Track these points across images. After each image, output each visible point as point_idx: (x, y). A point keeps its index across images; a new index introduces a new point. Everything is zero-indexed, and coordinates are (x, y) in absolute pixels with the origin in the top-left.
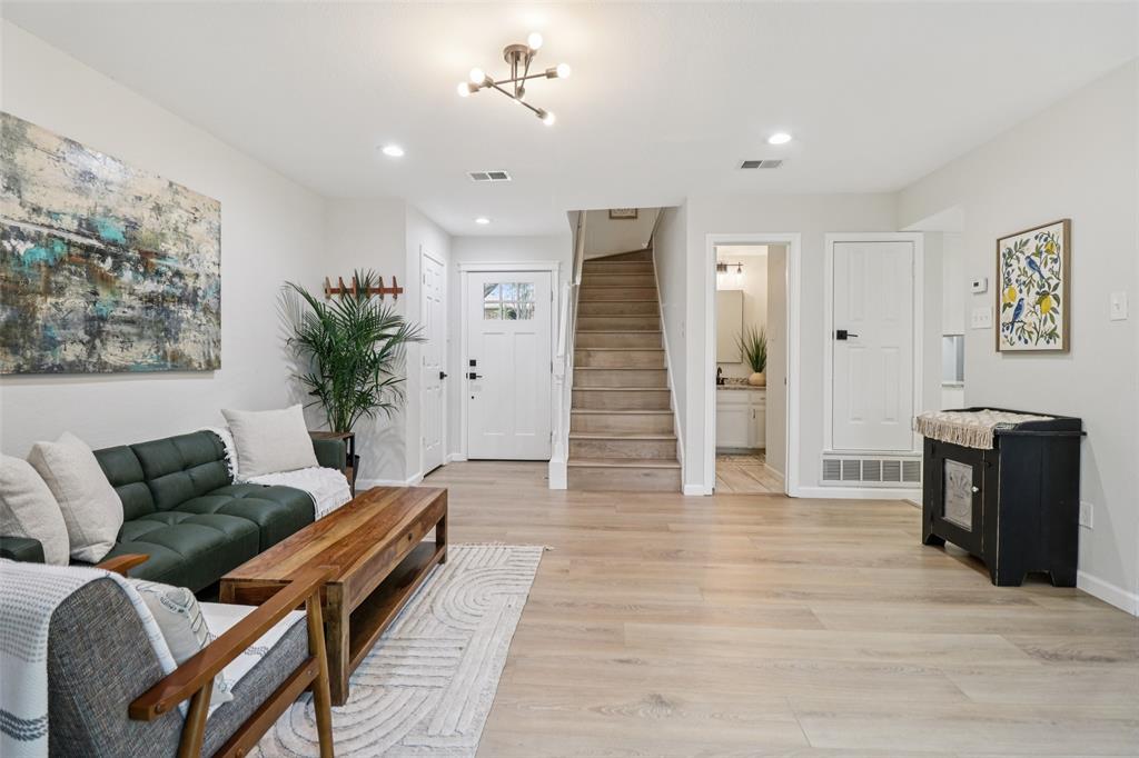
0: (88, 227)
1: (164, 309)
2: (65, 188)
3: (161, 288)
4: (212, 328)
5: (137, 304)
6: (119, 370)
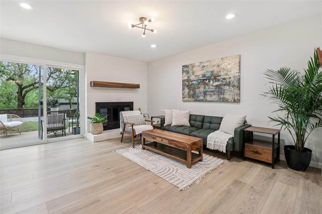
0: (204, 76)
1: (220, 88)
3: (219, 83)
5: (213, 88)
6: (210, 101)
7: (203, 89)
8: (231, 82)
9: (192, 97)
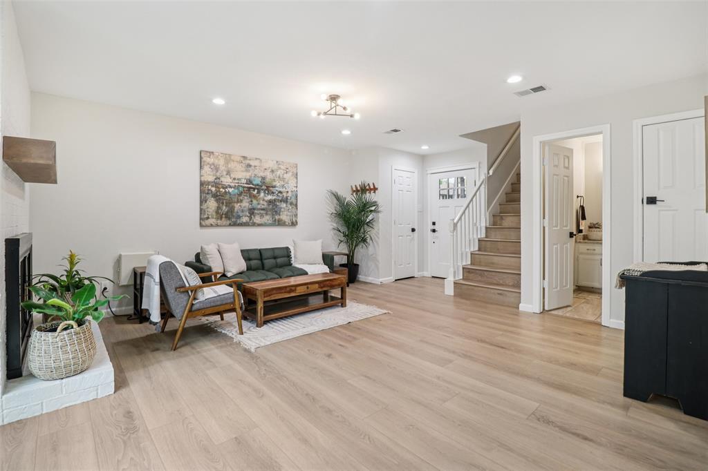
0: (250, 182)
1: (275, 205)
2: (242, 171)
3: (274, 198)
4: (294, 210)
5: (265, 203)
6: (260, 225)
7: (247, 204)
8: (289, 198)
9: (226, 217)
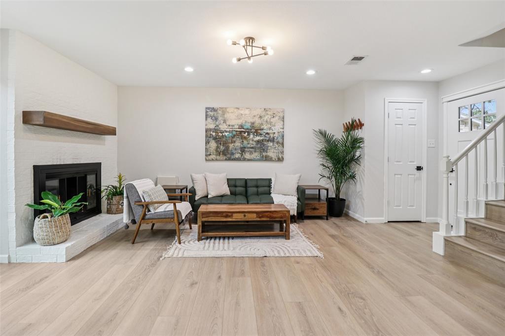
0: (241, 127)
1: (263, 144)
2: (235, 119)
3: (262, 138)
4: (280, 148)
5: (254, 143)
6: (249, 160)
7: (239, 144)
8: (275, 138)
9: (222, 154)
